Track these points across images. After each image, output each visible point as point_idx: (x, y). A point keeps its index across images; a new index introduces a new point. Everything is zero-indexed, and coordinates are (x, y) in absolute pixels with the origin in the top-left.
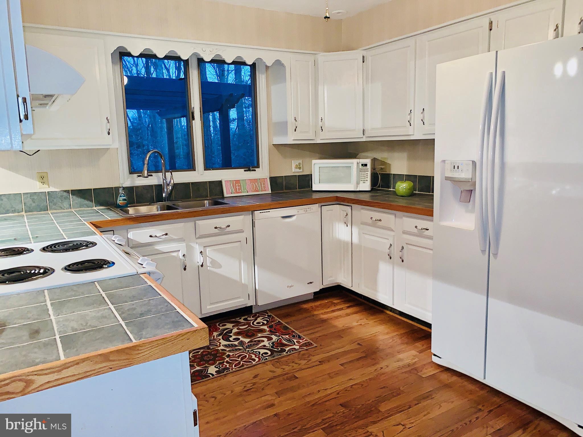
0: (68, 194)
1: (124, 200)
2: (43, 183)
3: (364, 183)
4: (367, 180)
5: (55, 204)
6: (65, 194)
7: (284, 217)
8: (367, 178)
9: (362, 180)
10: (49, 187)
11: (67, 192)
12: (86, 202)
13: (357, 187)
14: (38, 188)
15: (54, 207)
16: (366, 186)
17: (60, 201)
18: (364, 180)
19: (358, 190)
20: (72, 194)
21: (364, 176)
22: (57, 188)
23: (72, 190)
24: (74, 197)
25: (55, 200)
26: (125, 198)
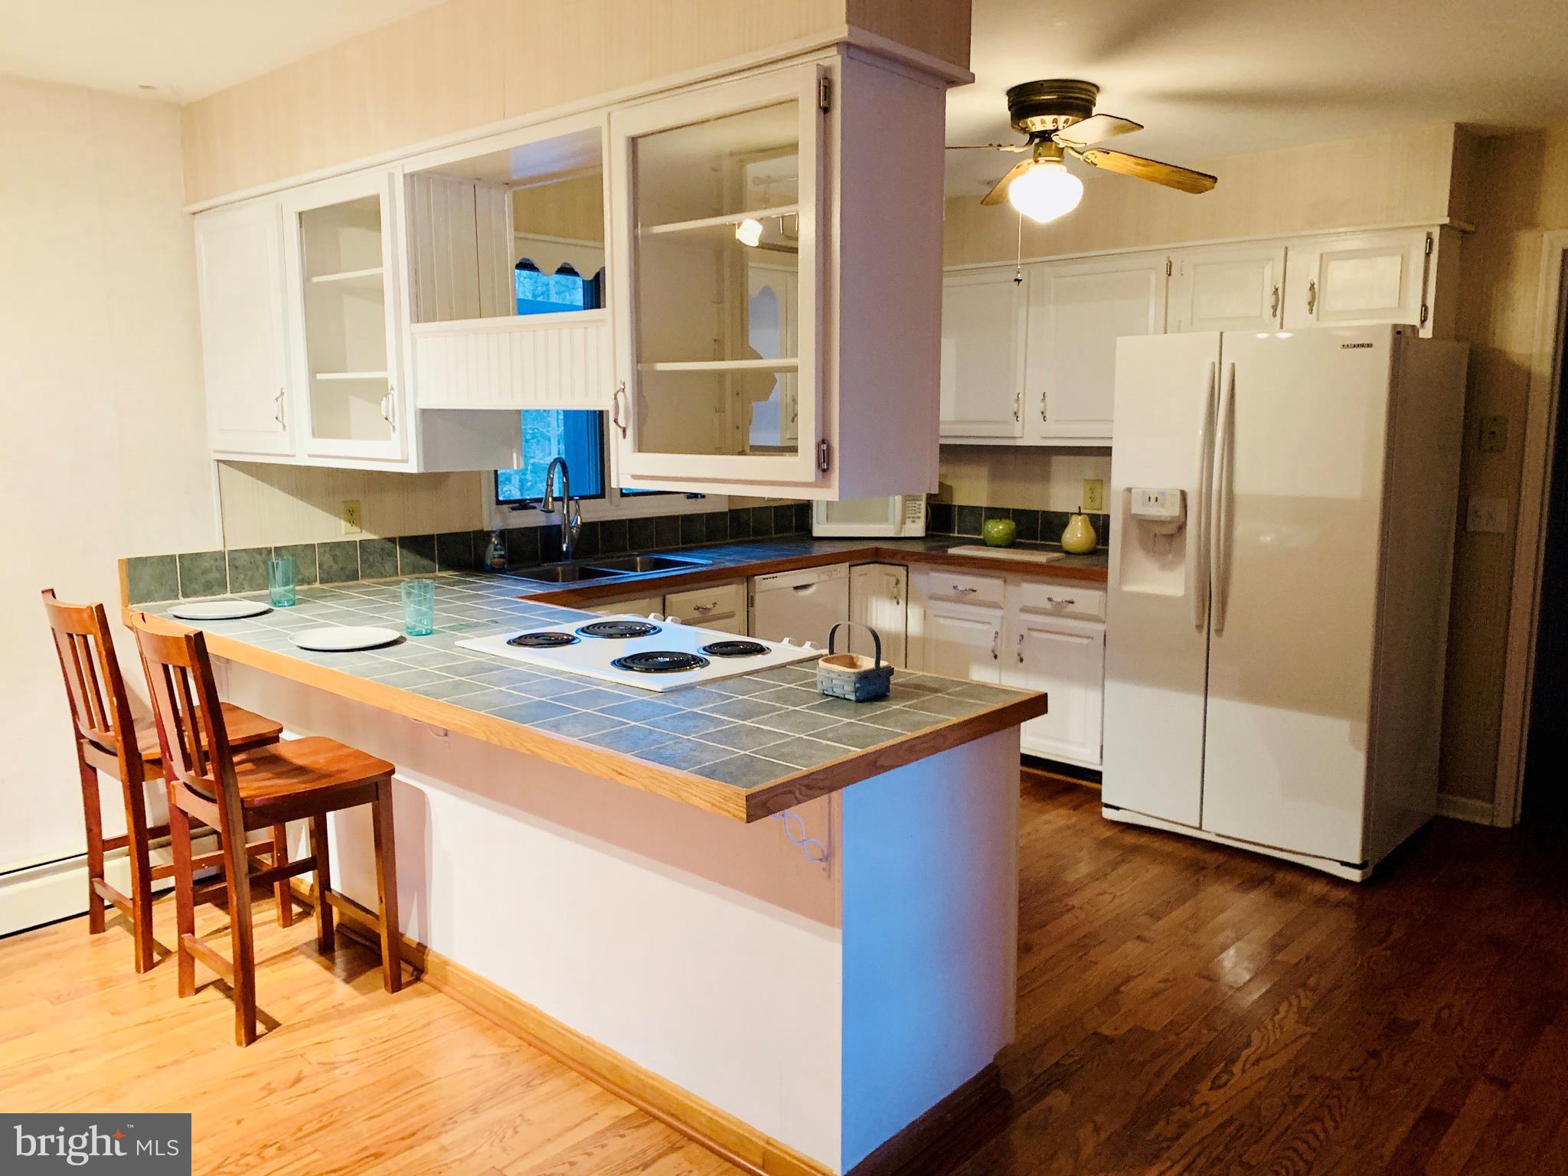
0: (393, 545)
1: (501, 556)
2: (352, 522)
3: (914, 522)
4: (919, 518)
5: (371, 566)
6: (389, 545)
7: (796, 588)
8: (919, 512)
9: (909, 518)
10: (361, 532)
11: (392, 540)
12: (425, 562)
13: (901, 531)
14: (343, 532)
15: (368, 571)
16: (916, 528)
17: (380, 559)
18: (913, 518)
19: (903, 535)
20: (402, 546)
21: (914, 508)
22: (375, 533)
23: (401, 538)
24: (405, 552)
25: (371, 558)
26: (503, 553)
